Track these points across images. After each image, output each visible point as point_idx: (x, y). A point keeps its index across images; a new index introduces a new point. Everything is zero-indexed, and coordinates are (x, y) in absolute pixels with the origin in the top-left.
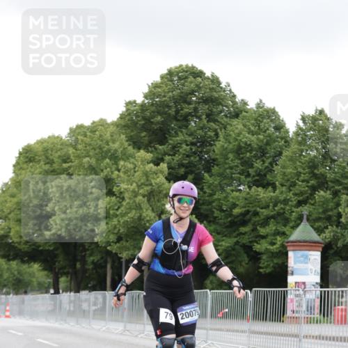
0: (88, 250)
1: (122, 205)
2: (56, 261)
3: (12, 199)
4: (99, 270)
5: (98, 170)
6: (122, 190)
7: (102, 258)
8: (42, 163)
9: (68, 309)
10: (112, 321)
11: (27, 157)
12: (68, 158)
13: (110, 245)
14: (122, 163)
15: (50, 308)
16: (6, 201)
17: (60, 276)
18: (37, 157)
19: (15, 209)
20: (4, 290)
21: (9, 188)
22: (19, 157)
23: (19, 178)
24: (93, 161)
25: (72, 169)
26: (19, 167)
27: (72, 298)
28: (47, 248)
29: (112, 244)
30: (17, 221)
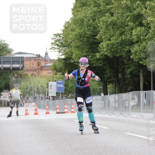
0: (126, 65)
1: (149, 32)
2: (104, 74)
3: (72, 32)
4: (134, 78)
5: (132, 9)
6: (149, 22)
7: (136, 70)
8: (92, 6)
9: (114, 106)
10: (145, 112)
11: (81, 3)
12: (110, 2)
13: (142, 60)
14: (148, 3)
15: (102, 106)
16: (68, 34)
17: (107, 84)
18: (88, 2)
19: (75, 39)
20: (70, 96)
21: (70, 25)
22: (76, 3)
23: (77, 17)
24: (129, 3)
25: (113, 9)
26: (76, 9)
27: (117, 99)
28: (98, 65)
29: (143, 60)
30: (77, 47)
